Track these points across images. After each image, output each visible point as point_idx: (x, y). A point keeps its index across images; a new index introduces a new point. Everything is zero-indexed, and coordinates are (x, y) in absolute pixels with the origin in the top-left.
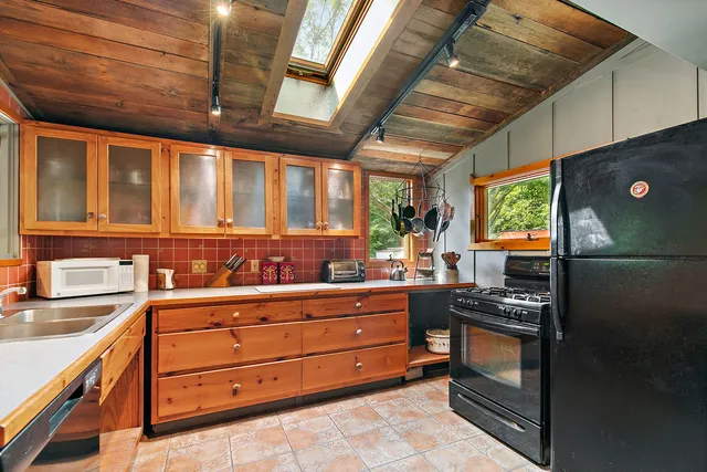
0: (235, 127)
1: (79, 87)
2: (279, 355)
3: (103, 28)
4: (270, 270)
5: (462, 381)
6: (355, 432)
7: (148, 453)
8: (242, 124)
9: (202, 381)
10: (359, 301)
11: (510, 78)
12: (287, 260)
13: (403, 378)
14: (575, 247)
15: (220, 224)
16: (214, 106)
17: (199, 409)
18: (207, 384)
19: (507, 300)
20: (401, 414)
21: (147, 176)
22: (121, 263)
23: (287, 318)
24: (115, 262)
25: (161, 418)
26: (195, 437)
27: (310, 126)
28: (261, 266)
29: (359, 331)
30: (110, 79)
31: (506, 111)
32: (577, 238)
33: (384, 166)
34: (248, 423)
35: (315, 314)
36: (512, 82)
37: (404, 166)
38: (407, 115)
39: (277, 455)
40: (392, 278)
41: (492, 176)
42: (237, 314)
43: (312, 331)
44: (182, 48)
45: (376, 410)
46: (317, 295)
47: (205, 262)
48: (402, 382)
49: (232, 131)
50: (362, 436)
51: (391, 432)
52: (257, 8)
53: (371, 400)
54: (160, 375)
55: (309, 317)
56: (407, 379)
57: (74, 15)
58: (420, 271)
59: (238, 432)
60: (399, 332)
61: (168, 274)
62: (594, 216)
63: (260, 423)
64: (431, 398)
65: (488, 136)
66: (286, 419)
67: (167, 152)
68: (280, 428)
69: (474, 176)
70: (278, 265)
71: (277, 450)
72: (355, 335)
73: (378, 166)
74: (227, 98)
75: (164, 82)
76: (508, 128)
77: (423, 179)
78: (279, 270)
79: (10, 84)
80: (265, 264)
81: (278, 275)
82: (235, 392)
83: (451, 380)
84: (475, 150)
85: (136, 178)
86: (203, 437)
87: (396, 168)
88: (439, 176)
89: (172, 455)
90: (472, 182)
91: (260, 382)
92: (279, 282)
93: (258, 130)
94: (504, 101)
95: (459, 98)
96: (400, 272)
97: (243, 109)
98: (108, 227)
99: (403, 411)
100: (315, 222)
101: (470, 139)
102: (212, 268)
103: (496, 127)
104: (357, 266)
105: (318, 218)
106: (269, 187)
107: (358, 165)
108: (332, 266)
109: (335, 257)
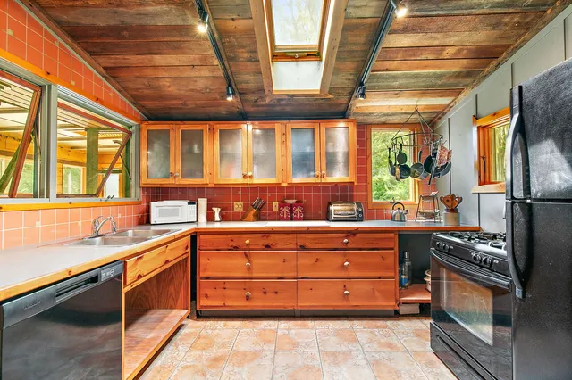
0: (253, 106)
1: (161, 98)
2: (280, 275)
3: (159, 59)
4: (285, 209)
5: (441, 324)
6: (329, 349)
7: (192, 327)
8: (257, 103)
9: (227, 286)
10: (346, 237)
11: (491, 7)
12: (299, 202)
13: (397, 312)
14: (536, 190)
15: (245, 177)
16: (228, 94)
17: (224, 305)
18: (230, 289)
19: (480, 247)
20: (379, 343)
21: (201, 147)
22: (189, 204)
23: (285, 247)
24: (185, 203)
25: (202, 306)
26: (221, 323)
27: (306, 96)
28: (280, 206)
29: (346, 263)
30: (173, 89)
31: (504, 42)
32: (537, 178)
33: (384, 119)
34: (257, 322)
35: (308, 245)
36: (496, 11)
37: (404, 116)
38: (387, 70)
39: (263, 350)
40: (392, 218)
41: (495, 115)
42: (248, 241)
43: (305, 260)
44: (201, 60)
45: (358, 334)
46: (308, 231)
47: (242, 203)
48: (396, 315)
49: (252, 109)
50: (334, 354)
51: (361, 356)
52: (233, 19)
53: (358, 325)
54: (202, 278)
55: (303, 248)
56: (401, 313)
57: (144, 56)
58: (422, 213)
59: (247, 327)
60: (387, 268)
61: (217, 211)
62: (556, 149)
63: (264, 324)
64: (418, 335)
65: (490, 73)
66: (283, 325)
67: (212, 130)
68: (275, 331)
69: (476, 117)
70: (291, 206)
71: (265, 347)
72: (343, 266)
73: (378, 120)
74: (240, 87)
75: (201, 84)
76: (510, 61)
77: (428, 127)
78: (292, 209)
79: (133, 103)
80: (282, 204)
81: (291, 213)
82: (248, 298)
83: (432, 321)
84: (477, 90)
85: (196, 149)
86: (225, 325)
87: (396, 119)
88: (444, 121)
89: (203, 332)
90: (474, 123)
91: (265, 293)
92: (292, 219)
93: (266, 105)
94: (496, 33)
95: (436, 43)
96: (401, 214)
97: (253, 92)
98: (180, 181)
99: (382, 341)
100: (315, 172)
101: (468, 81)
102: (246, 207)
103: (495, 62)
104: (355, 207)
105: (317, 168)
106: (278, 145)
107: (352, 121)
108: (333, 208)
109: (336, 200)
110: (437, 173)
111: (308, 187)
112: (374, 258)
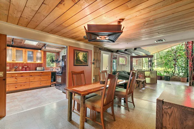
2: (25, 82)
4: (24, 69)
8: (18, 44)
9: (9, 86)
10: (41, 73)
12: (28, 67)
13: (51, 86)
15: (13, 61)
16: (13, 43)
27: (32, 45)
28: (22, 68)
29: (41, 78)
34: (18, 92)
40: (51, 70)
42: (16, 75)
43: (31, 78)
46: (33, 72)
55: (31, 76)
58: (56, 69)
59: (16, 93)
60: (49, 78)
63: (21, 92)
68: (25, 92)
70: (26, 68)
82: (16, 87)
91: (21, 86)
92: (26, 71)
93: (21, 45)
102: (10, 68)
104: (43, 68)
105: (34, 60)
106: (24, 54)
107: (42, 51)
108: (37, 68)
109: (38, 66)
110: (59, 62)
111: (30, 64)
112: (47, 77)
